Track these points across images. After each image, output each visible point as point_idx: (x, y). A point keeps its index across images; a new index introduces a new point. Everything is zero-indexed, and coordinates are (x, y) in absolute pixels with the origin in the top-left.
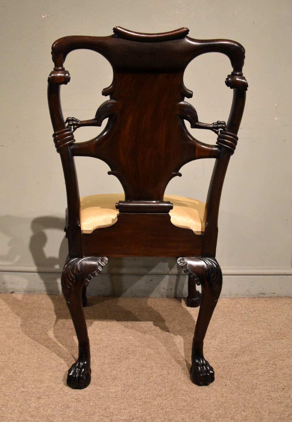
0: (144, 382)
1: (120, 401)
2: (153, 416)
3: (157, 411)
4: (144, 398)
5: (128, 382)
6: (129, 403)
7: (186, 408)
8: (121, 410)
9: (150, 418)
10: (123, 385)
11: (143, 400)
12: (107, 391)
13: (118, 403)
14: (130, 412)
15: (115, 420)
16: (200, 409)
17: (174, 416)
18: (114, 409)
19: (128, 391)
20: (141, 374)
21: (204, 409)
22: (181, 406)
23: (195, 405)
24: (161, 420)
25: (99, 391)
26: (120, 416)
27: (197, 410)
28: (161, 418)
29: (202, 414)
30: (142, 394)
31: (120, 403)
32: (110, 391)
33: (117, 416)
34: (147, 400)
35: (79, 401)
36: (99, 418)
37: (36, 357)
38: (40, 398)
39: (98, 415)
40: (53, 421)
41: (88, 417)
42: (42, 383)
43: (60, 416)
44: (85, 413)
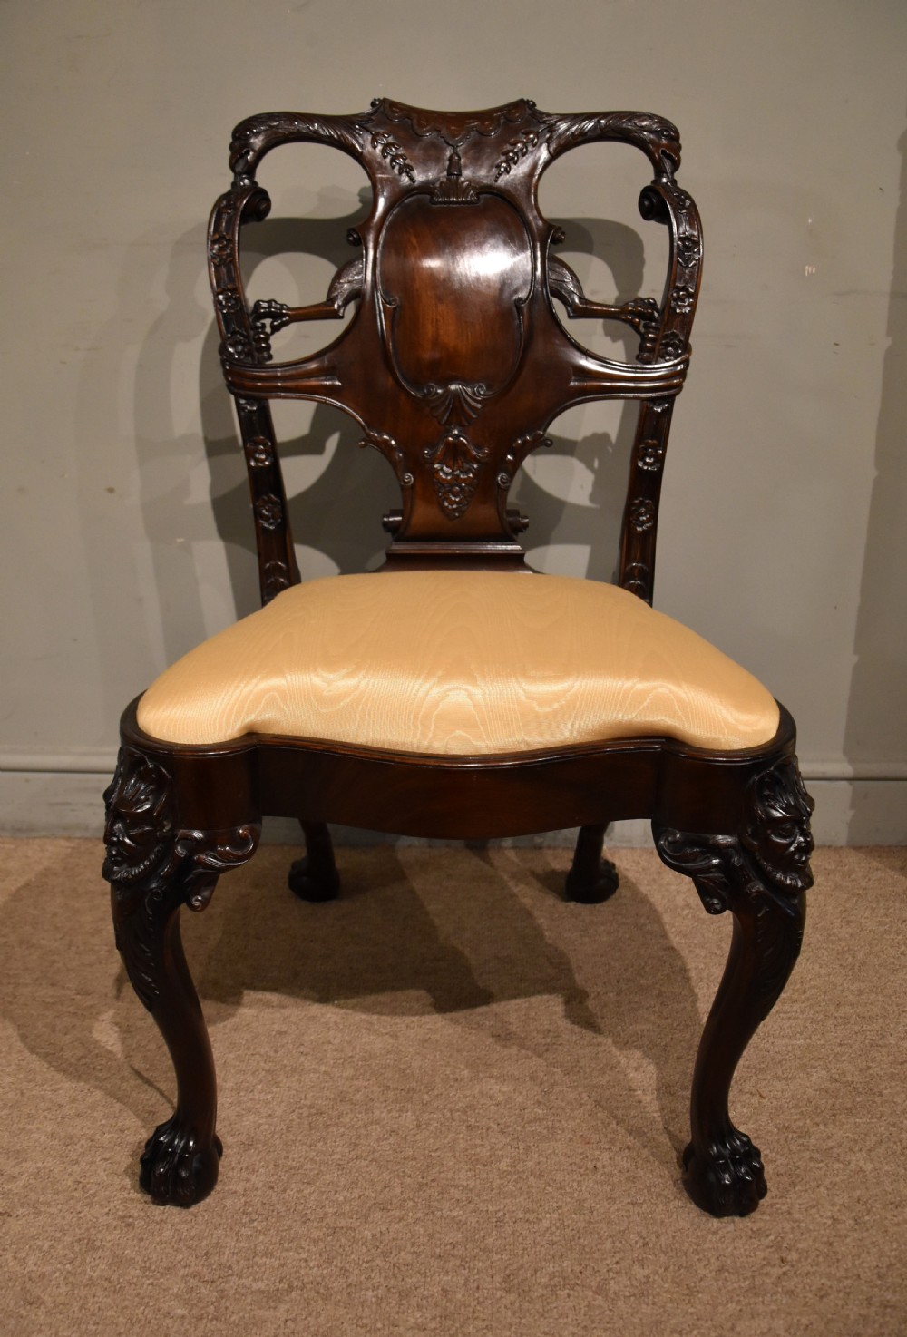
0: (339, 1157)
1: (255, 1224)
2: (352, 1280)
3: (367, 1262)
4: (334, 1214)
5: (288, 1157)
6: (282, 1231)
8: (257, 1259)
9: (345, 1286)
10: (271, 1167)
11: (329, 1220)
13: (250, 1233)
14: (283, 1265)
15: (233, 1292)
16: (504, 1257)
17: (419, 1281)
18: (234, 1254)
19: (284, 1191)
20: (331, 1129)
21: (516, 1255)
22: (446, 1246)
23: (489, 1241)
24: (375, 1292)
26: (251, 1278)
27: (496, 1257)
28: (378, 1288)
29: (508, 1272)
30: (326, 1199)
31: (257, 1231)
32: (231, 1187)
33: (240, 1277)
34: (342, 1223)
35: (129, 1225)
36: (183, 1286)
37: (14, 1067)
38: (10, 1216)
39: (183, 1277)
40: (39, 1298)
41: (152, 1284)
42: (21, 1162)
43: (62, 1278)
44: (144, 1269)
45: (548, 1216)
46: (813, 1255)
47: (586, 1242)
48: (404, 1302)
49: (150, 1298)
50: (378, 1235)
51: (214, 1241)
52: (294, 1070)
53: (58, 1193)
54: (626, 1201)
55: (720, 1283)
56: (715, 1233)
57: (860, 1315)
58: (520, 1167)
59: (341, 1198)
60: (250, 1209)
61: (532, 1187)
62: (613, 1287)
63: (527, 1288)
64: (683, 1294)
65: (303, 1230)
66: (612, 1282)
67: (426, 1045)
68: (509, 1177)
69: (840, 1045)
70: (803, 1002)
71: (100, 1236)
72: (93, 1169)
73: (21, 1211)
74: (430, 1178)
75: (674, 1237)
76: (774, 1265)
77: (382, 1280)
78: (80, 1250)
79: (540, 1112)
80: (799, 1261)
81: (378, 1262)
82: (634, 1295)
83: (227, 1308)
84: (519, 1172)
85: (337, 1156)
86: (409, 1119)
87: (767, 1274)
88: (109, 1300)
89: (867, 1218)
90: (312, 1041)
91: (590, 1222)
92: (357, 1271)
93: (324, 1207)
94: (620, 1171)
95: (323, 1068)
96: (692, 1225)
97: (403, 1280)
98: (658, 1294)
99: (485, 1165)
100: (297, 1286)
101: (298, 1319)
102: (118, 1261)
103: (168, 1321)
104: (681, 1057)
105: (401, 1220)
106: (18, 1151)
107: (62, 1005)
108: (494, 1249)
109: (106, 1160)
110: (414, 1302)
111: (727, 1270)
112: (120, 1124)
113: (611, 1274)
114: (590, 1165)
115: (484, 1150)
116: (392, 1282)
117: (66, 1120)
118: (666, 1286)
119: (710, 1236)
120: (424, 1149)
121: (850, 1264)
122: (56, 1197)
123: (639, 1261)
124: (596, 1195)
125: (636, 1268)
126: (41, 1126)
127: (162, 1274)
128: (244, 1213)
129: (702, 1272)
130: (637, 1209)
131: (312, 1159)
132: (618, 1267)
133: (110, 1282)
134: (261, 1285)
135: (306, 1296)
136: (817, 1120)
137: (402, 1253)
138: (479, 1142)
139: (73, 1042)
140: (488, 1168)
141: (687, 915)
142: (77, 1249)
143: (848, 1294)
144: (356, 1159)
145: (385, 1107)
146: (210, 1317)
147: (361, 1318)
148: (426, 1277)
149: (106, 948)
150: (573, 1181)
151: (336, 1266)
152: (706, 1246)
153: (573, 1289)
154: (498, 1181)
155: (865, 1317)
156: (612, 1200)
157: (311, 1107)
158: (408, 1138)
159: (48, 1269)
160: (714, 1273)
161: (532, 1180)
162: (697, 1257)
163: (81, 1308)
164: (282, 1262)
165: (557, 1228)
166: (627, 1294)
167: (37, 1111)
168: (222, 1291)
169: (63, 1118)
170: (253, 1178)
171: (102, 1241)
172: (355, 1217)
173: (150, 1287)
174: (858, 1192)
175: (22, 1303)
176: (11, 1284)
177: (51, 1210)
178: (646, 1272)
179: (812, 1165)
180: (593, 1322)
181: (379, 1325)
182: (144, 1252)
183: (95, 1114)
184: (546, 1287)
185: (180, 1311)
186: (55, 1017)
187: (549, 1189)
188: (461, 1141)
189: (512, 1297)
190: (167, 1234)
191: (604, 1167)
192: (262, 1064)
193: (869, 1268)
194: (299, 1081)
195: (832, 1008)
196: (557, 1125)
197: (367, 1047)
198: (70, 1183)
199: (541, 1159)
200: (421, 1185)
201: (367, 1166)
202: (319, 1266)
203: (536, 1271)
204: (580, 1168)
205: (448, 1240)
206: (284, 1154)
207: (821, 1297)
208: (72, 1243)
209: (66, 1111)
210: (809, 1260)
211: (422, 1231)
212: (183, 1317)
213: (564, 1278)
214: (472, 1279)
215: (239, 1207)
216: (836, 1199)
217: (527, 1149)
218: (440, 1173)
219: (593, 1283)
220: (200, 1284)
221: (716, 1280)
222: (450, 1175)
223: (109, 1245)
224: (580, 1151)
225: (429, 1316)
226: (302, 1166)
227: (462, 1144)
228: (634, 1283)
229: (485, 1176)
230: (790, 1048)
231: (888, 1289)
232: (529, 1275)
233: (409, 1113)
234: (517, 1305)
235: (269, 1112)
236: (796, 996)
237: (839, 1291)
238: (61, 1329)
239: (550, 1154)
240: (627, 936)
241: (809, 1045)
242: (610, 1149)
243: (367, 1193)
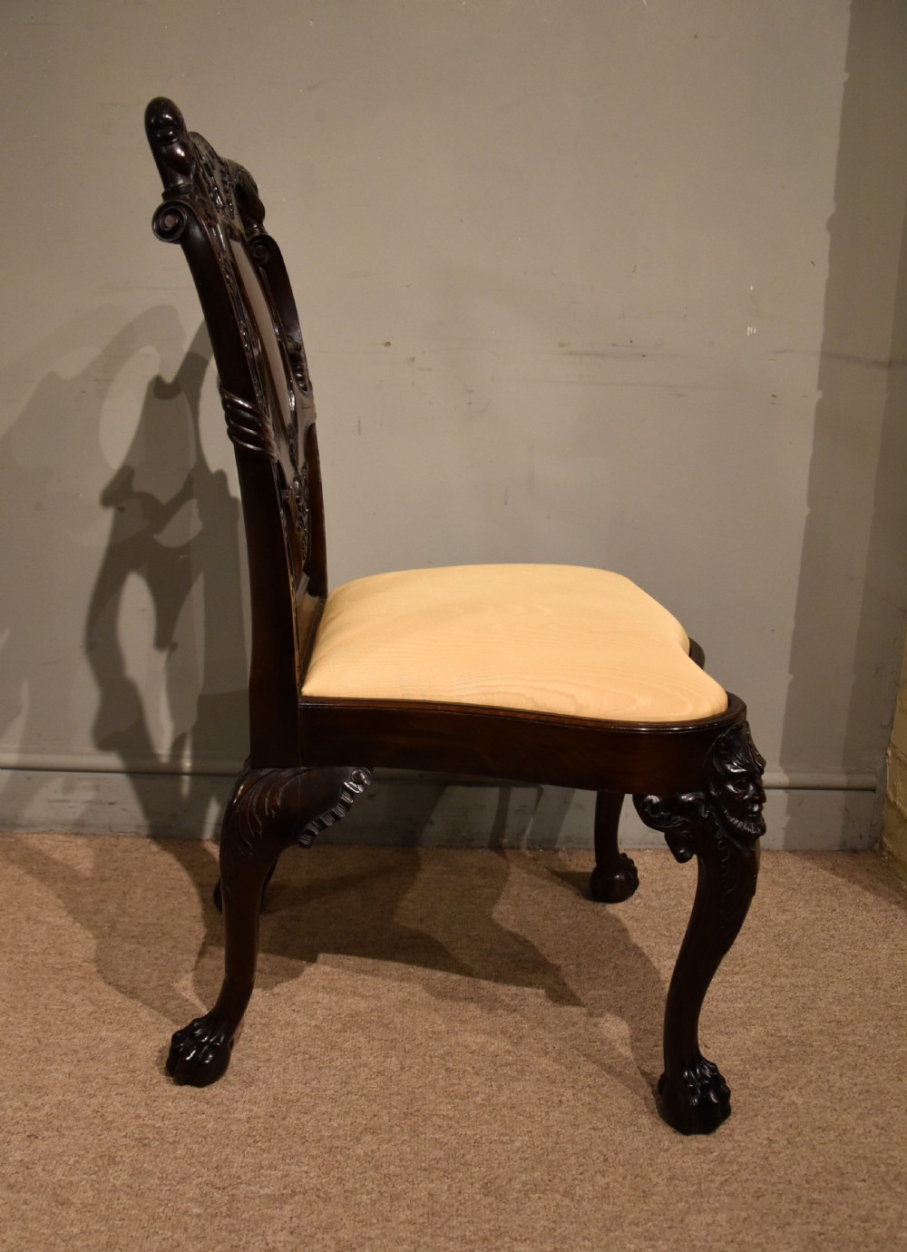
0: (332, 1092)
1: (259, 1144)
2: (349, 1186)
3: (361, 1173)
4: (329, 1137)
5: (286, 1093)
6: (284, 1150)
7: (443, 1166)
8: (263, 1171)
9: (342, 1191)
10: (271, 1100)
11: (326, 1141)
12: (225, 1116)
13: (255, 1151)
14: (286, 1176)
15: (242, 1196)
16: (481, 1169)
17: (408, 1188)
18: (241, 1167)
19: (284, 1119)
20: (324, 1071)
21: (492, 1168)
22: (430, 1161)
23: (469, 1157)
24: (369, 1196)
25: (203, 1117)
26: (258, 1186)
27: (474, 1170)
28: (372, 1193)
29: (485, 1181)
30: (322, 1125)
31: (261, 1149)
33: (249, 1185)
34: (337, 1143)
35: (145, 1145)
36: (197, 1191)
37: (30, 1020)
38: (37, 1138)
39: (197, 1184)
40: (69, 1200)
41: (170, 1190)
42: (43, 1096)
43: (88, 1185)
44: (161, 1179)
45: (520, 1138)
46: (751, 1167)
47: (553, 1158)
48: (395, 1203)
49: (169, 1200)
50: (370, 1153)
51: (223, 1157)
52: (287, 1024)
53: (79, 1120)
54: (588, 1127)
55: (671, 1189)
56: (666, 1151)
57: (791, 1210)
58: (494, 1101)
59: (336, 1125)
60: (254, 1133)
61: (505, 1116)
62: (578, 1191)
63: (503, 1193)
64: (639, 1196)
65: (301, 1149)
66: (578, 1188)
67: (406, 1005)
68: (484, 1109)
69: (776, 1007)
70: (743, 974)
71: (119, 1153)
72: (109, 1101)
73: (46, 1134)
74: (414, 1109)
75: (630, 1154)
76: (718, 1174)
77: (374, 1186)
78: (103, 1164)
79: (511, 1058)
80: (739, 1171)
81: (371, 1173)
82: (597, 1197)
83: (238, 1208)
84: (493, 1105)
85: (329, 1092)
86: (393, 1063)
87: (711, 1181)
88: (131, 1202)
89: (798, 1139)
90: (303, 1001)
91: (557, 1143)
92: (352, 1180)
93: (320, 1131)
94: (583, 1104)
95: (313, 1023)
96: (647, 1144)
97: (394, 1186)
98: (618, 1197)
99: (463, 1100)
100: (300, 1192)
101: (302, 1216)
102: (137, 1172)
103: (187, 1218)
104: (635, 1016)
105: (390, 1141)
106: (40, 1087)
107: (71, 970)
108: (473, 1164)
109: (121, 1094)
110: (404, 1203)
111: (677, 1179)
112: (131, 1066)
113: (576, 1182)
114: (556, 1099)
115: (462, 1088)
116: (384, 1188)
117: (82, 1063)
118: (624, 1190)
119: (662, 1153)
120: (408, 1086)
121: (783, 1173)
122: (77, 1123)
123: (600, 1172)
124: (562, 1122)
125: (598, 1177)
126: (58, 1067)
127: (178, 1183)
128: (248, 1135)
129: (655, 1180)
130: (598, 1133)
131: (307, 1094)
132: (582, 1177)
133: (132, 1188)
134: (267, 1191)
135: (308, 1199)
136: (756, 1065)
137: (392, 1167)
138: (456, 1081)
139: (83, 1000)
140: (466, 1101)
141: (639, 904)
142: (100, 1163)
143: (781, 1195)
144: (347, 1094)
145: (372, 1054)
146: (224, 1215)
147: (357, 1215)
148: (414, 1184)
149: (109, 925)
150: (542, 1111)
151: (334, 1177)
152: (659, 1161)
153: (543, 1193)
154: (475, 1112)
155: (794, 1211)
156: (575, 1126)
157: (304, 1053)
158: (393, 1078)
159: (75, 1179)
160: (665, 1181)
161: (505, 1111)
162: (650, 1169)
163: (107, 1208)
164: (285, 1173)
165: (528, 1147)
166: (590, 1196)
167: (54, 1056)
168: (233, 1195)
169: (79, 1061)
170: (255, 1109)
171: (121, 1157)
172: (348, 1139)
173: (168, 1192)
174: (790, 1120)
175: (54, 1204)
176: (42, 1190)
177: (73, 1133)
178: (607, 1180)
179: (751, 1099)
180: (561, 1217)
181: (375, 1221)
182: (161, 1166)
183: (108, 1058)
184: (520, 1192)
185: (196, 1211)
186: (66, 980)
187: (521, 1118)
188: (441, 1081)
189: (490, 1199)
190: (180, 1152)
191: (568, 1101)
192: (259, 1019)
193: (799, 1176)
194: (292, 1032)
195: (769, 979)
196: (526, 1068)
197: (354, 1007)
198: (89, 1112)
199: (512, 1094)
200: (406, 1114)
201: (358, 1100)
202: (318, 1177)
203: (510, 1180)
204: (547, 1102)
205: (431, 1156)
206: (282, 1090)
207: (758, 1197)
208: (95, 1159)
209: (80, 1055)
210: (748, 1170)
211: (409, 1149)
212: (199, 1215)
213: (535, 1186)
214: (454, 1186)
215: (244, 1131)
216: (772, 1125)
217: (500, 1088)
218: (423, 1105)
219: (561, 1189)
220: (212, 1190)
221: (667, 1186)
222: (432, 1106)
223: (128, 1161)
224: (547, 1088)
225: (418, 1214)
226: (298, 1100)
227: (442, 1083)
228: (597, 1188)
229: (463, 1107)
230: (732, 1010)
231: (814, 1190)
232: (504, 1183)
233: (393, 1059)
234: (494, 1205)
235: (267, 1057)
236: (737, 969)
237: (773, 1193)
238: (90, 1223)
239: (520, 1091)
240: (585, 920)
241: (748, 1007)
242: (573, 1087)
243: (358, 1121)
